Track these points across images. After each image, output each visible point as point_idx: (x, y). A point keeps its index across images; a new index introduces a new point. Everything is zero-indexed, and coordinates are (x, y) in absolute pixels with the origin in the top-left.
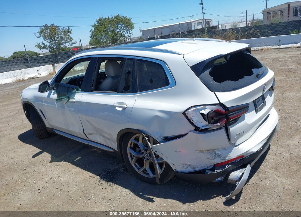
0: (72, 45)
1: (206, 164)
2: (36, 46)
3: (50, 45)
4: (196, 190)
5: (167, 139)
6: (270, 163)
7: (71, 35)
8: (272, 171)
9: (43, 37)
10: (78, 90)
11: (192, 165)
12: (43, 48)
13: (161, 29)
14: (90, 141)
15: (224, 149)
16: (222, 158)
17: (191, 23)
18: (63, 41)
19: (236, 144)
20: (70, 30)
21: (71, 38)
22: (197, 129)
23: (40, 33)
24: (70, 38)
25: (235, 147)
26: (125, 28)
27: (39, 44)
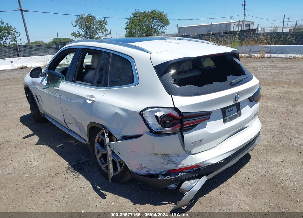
0: (105, 36)
1: (160, 168)
2: (72, 34)
3: (84, 34)
4: (150, 193)
5: (126, 138)
6: (239, 178)
7: (106, 26)
8: (237, 187)
9: (79, 26)
10: (63, 78)
11: (147, 167)
12: (78, 36)
13: (198, 27)
14: (70, 130)
15: (178, 155)
16: (175, 165)
17: (230, 24)
18: (98, 32)
19: (192, 153)
20: (106, 21)
21: (106, 29)
22: (151, 131)
23: (77, 22)
24: (104, 29)
25: (190, 156)
26: (160, 24)
27: (75, 32)
